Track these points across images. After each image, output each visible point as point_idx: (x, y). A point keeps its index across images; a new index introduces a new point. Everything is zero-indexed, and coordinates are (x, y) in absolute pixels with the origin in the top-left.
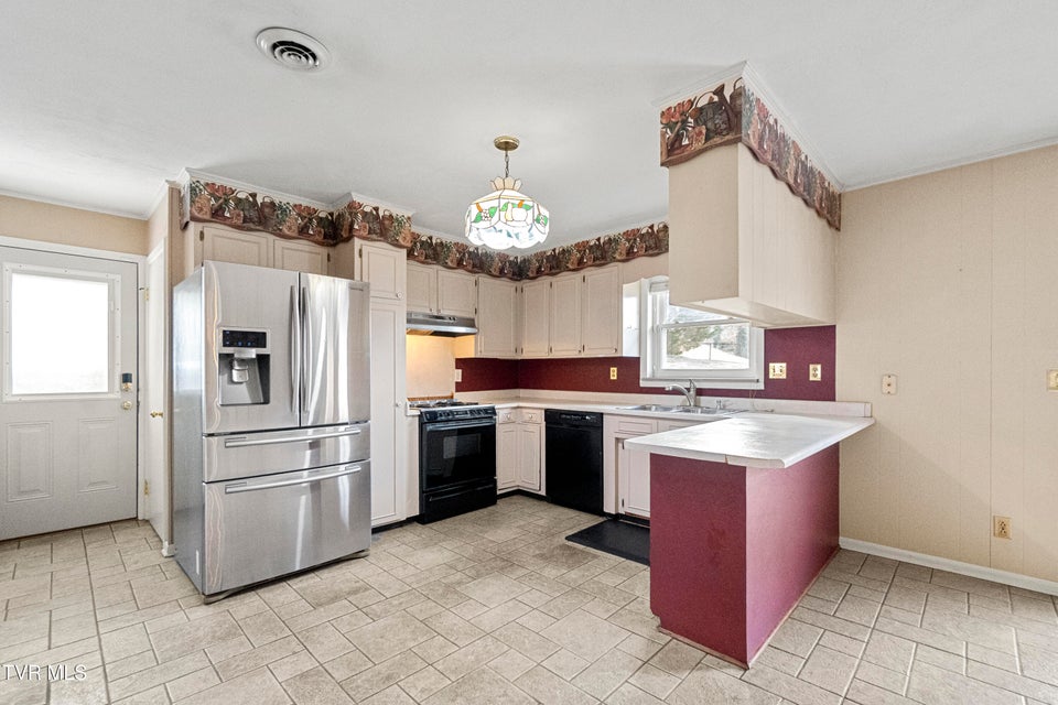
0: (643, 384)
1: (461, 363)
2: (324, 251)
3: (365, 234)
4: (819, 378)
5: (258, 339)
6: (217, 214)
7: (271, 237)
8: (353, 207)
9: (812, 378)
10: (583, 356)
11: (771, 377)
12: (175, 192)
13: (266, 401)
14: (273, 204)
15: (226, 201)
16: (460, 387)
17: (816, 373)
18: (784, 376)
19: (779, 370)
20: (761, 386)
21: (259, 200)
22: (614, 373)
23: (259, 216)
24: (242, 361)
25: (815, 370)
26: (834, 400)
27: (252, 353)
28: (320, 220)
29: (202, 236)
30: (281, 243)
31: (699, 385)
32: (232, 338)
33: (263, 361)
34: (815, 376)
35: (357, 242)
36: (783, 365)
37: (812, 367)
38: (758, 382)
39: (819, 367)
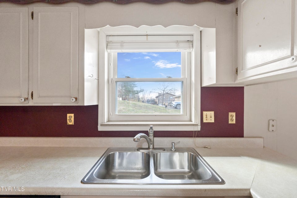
0: (100, 129)
4: (234, 122)
9: (230, 122)
10: (31, 103)
11: (205, 121)
17: (232, 118)
18: (213, 121)
19: (210, 117)
22: (71, 119)
25: (232, 116)
26: (242, 136)
31: (156, 129)
34: (232, 120)
36: (212, 113)
37: (230, 114)
38: (196, 125)
39: (234, 114)
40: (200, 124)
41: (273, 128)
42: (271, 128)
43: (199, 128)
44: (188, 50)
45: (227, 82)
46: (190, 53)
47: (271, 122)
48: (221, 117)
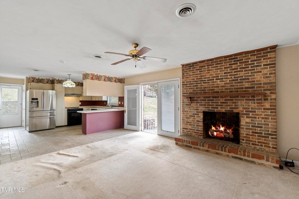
1: (80, 101)
2: (51, 85)
3: (57, 83)
5: (37, 99)
6: (33, 81)
7: (42, 84)
8: (55, 79)
10: (99, 100)
12: (27, 78)
13: (38, 107)
14: (42, 79)
15: (34, 79)
16: (80, 105)
20: (118, 105)
21: (40, 79)
23: (40, 81)
24: (34, 102)
27: (36, 101)
28: (50, 80)
29: (31, 84)
30: (43, 84)
32: (33, 99)
33: (38, 102)
35: (55, 84)
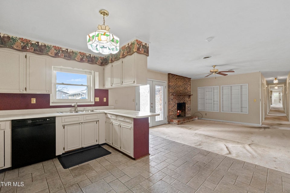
11: (96, 101)
18: (99, 101)
22: (34, 101)
26: (108, 106)
34: (105, 100)
36: (98, 98)
37: (104, 98)
38: (93, 102)
39: (105, 98)
40: (94, 102)
41: (117, 103)
42: (116, 103)
43: (94, 103)
44: (90, 75)
45: (102, 88)
46: (90, 76)
47: (116, 101)
48: (101, 100)
